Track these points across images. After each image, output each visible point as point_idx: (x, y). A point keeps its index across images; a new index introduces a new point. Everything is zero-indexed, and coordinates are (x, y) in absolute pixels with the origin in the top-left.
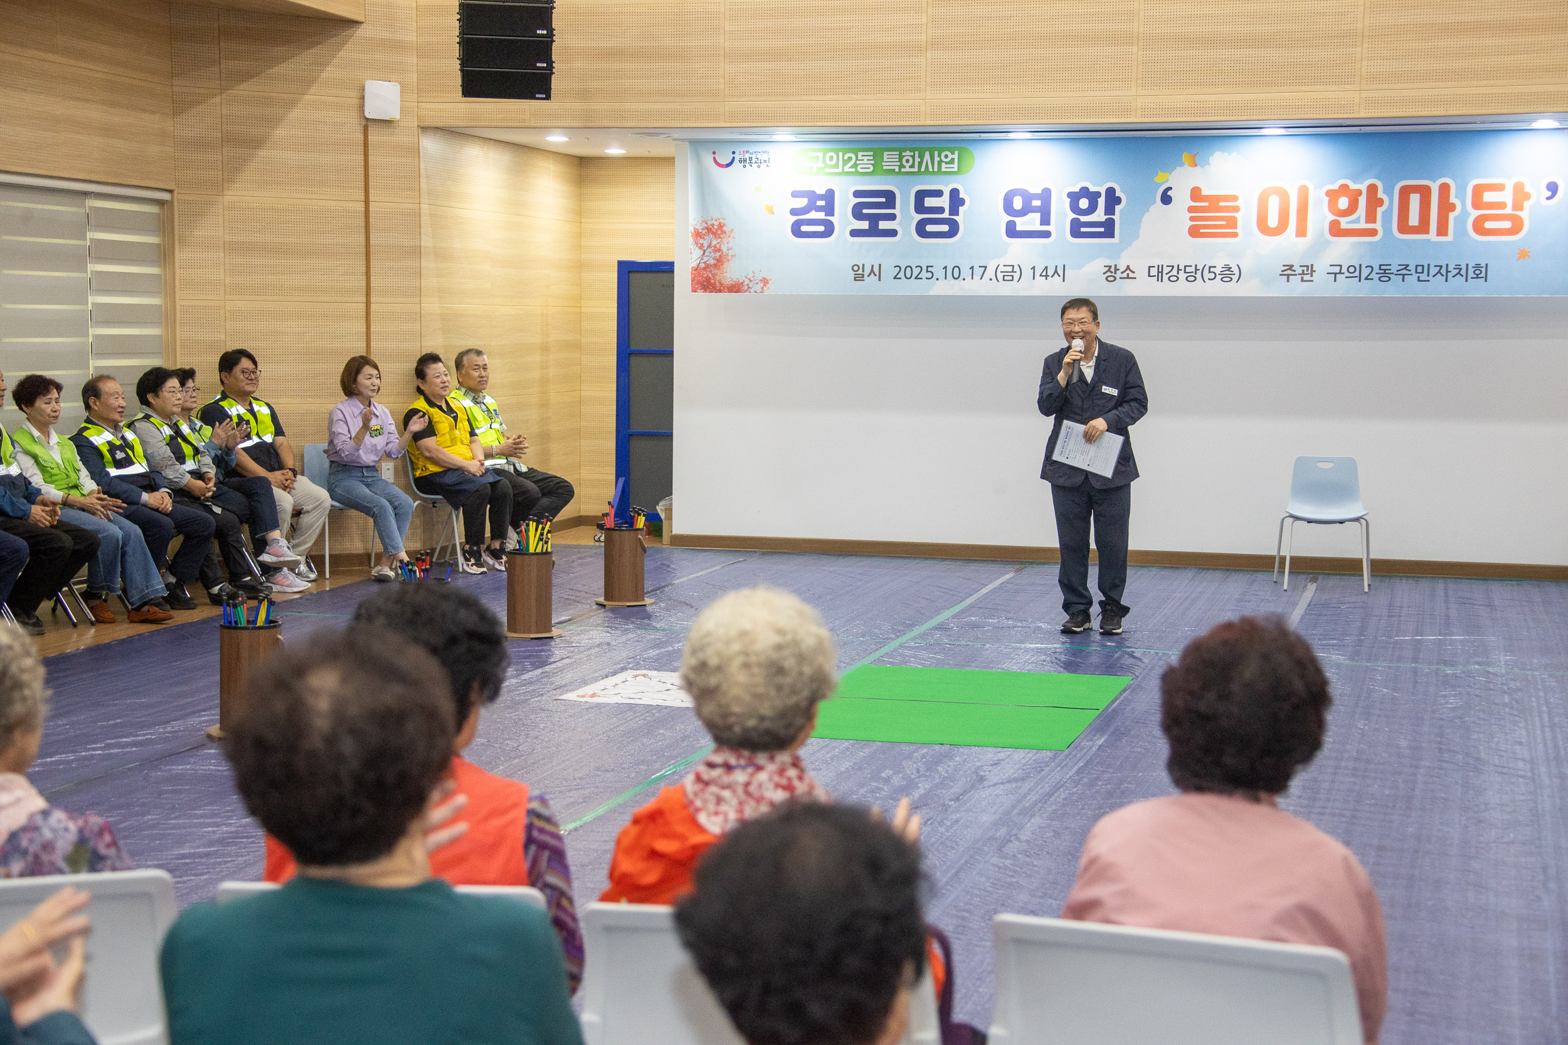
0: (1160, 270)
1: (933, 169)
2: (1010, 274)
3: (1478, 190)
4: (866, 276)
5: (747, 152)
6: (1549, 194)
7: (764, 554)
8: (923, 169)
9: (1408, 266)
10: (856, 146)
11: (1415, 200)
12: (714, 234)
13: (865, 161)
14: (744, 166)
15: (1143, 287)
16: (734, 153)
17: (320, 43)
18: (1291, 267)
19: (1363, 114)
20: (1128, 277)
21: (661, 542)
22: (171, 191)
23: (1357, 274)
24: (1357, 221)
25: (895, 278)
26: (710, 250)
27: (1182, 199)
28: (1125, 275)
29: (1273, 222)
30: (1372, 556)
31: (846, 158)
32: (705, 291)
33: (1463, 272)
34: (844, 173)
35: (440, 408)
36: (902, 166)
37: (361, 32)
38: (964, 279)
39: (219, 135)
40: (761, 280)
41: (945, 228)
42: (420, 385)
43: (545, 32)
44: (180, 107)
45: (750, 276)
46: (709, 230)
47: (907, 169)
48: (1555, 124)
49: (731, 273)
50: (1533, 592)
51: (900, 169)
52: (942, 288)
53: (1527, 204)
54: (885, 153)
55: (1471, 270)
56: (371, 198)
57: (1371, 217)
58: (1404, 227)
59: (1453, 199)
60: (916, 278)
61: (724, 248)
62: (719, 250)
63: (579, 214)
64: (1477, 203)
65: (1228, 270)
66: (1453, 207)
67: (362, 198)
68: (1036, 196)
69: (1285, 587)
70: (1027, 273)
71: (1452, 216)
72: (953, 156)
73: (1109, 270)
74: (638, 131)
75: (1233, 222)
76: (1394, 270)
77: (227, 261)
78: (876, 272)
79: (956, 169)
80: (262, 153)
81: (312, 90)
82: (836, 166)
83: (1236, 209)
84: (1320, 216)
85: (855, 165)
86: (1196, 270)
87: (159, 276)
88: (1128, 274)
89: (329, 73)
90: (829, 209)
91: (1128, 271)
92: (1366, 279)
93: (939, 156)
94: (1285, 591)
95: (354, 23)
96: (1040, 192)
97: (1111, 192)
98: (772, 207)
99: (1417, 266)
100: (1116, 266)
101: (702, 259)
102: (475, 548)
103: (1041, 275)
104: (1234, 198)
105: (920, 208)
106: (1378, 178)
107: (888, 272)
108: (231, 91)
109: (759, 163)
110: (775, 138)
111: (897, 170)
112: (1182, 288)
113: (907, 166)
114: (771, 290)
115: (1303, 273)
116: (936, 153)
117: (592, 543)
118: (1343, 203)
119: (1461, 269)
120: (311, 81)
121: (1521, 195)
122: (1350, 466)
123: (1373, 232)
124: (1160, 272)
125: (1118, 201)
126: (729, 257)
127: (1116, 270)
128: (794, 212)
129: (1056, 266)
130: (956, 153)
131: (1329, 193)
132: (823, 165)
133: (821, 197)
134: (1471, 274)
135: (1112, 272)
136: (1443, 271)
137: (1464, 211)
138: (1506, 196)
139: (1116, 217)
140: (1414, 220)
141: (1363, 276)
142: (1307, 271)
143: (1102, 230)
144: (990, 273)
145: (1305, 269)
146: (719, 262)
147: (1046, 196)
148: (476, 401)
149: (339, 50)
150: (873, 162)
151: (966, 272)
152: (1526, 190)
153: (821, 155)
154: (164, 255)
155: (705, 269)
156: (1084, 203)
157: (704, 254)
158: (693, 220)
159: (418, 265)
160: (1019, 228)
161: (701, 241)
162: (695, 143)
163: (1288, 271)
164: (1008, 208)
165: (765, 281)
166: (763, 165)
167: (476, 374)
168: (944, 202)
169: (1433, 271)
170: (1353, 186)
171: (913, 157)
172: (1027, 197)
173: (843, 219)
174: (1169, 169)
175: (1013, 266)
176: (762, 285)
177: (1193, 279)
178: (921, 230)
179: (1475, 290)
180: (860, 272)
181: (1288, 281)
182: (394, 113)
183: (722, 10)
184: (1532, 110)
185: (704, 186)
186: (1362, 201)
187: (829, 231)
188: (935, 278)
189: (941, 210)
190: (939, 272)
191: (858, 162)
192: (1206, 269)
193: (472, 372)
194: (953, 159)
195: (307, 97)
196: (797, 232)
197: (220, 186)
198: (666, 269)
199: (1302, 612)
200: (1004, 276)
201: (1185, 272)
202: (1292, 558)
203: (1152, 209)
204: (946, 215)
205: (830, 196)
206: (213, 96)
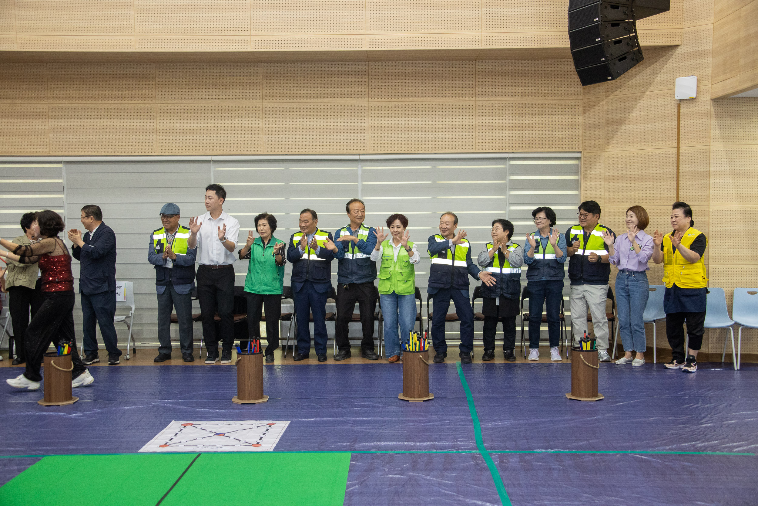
17: (654, 62)
22: (581, 152)
37: (678, 51)
39: (604, 121)
44: (586, 109)
56: (681, 145)
67: (676, 145)
77: (606, 186)
80: (624, 127)
81: (650, 89)
87: (578, 195)
89: (660, 78)
95: (674, 47)
108: (609, 97)
120: (649, 84)
149: (666, 64)
154: (580, 184)
159: (708, 182)
182: (694, 95)
195: (647, 93)
197: (602, 148)
206: (602, 101)
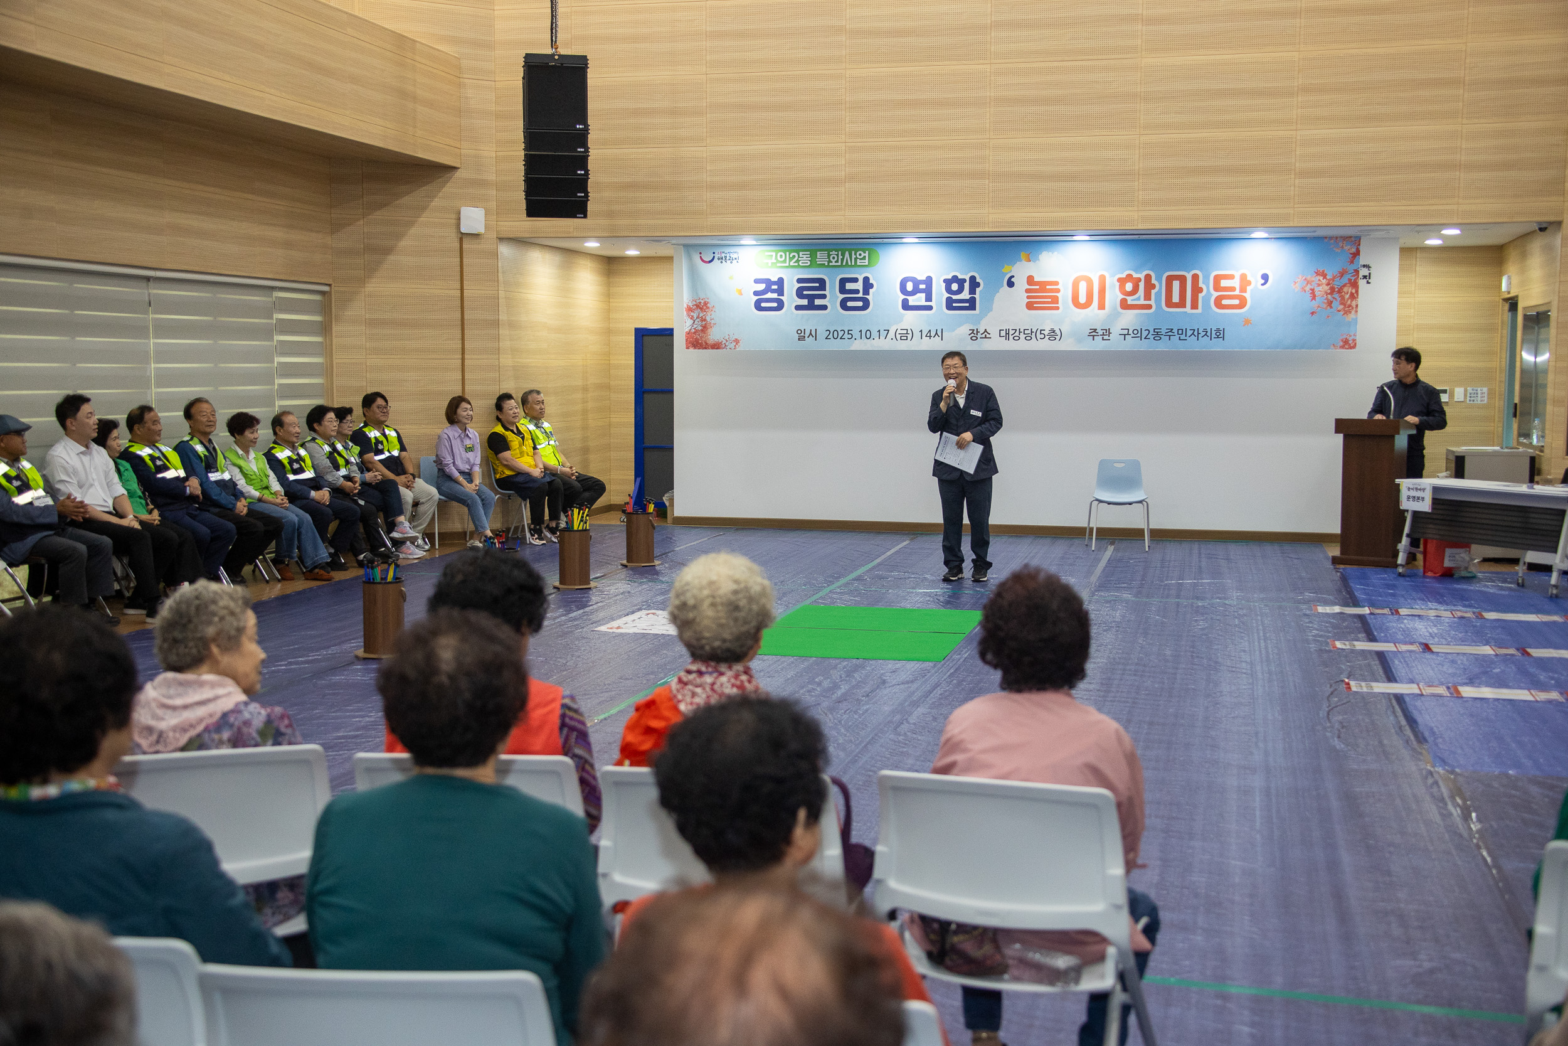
0: (1007, 332)
1: (851, 263)
2: (905, 336)
3: (1218, 279)
4: (806, 337)
5: (723, 252)
6: (1263, 281)
7: (737, 529)
8: (844, 264)
9: (1172, 329)
10: (800, 248)
11: (1176, 284)
12: (701, 309)
13: (805, 258)
14: (722, 262)
15: (996, 344)
16: (714, 253)
17: (428, 183)
18: (1095, 330)
19: (1140, 227)
20: (986, 337)
21: (666, 521)
22: (330, 285)
23: (1139, 335)
24: (1138, 299)
25: (826, 338)
26: (698, 320)
27: (1021, 284)
28: (984, 336)
29: (1082, 299)
30: (1150, 527)
31: (791, 256)
32: (695, 348)
33: (1209, 334)
34: (790, 266)
35: (512, 431)
36: (830, 261)
37: (458, 174)
38: (874, 339)
39: (362, 246)
40: (734, 341)
41: (860, 304)
42: (499, 415)
43: (583, 172)
44: (335, 227)
45: (727, 338)
46: (698, 306)
47: (834, 264)
48: (1265, 235)
49: (714, 335)
50: (1256, 549)
51: (828, 264)
52: (859, 345)
53: (1249, 288)
54: (818, 253)
55: (1214, 333)
56: (465, 288)
57: (1147, 296)
58: (1169, 303)
59: (1201, 285)
60: (841, 338)
61: (708, 319)
62: (705, 320)
63: (608, 296)
64: (1217, 288)
65: (1053, 332)
66: (1201, 290)
67: (459, 287)
68: (922, 282)
69: (1093, 549)
70: (917, 334)
71: (1200, 295)
72: (865, 255)
73: (972, 333)
74: (648, 238)
75: (1055, 300)
76: (1163, 333)
77: (368, 332)
78: (814, 335)
79: (867, 264)
80: (391, 258)
81: (424, 215)
82: (785, 261)
83: (1058, 291)
84: (1114, 296)
85: (798, 261)
86: (1032, 332)
87: (322, 342)
88: (986, 335)
89: (436, 203)
90: (780, 291)
91: (986, 333)
92: (1145, 338)
93: (855, 254)
94: (1093, 551)
95: (454, 168)
96: (925, 279)
97: (973, 278)
98: (741, 290)
99: (1178, 330)
100: (977, 329)
101: (693, 326)
102: (538, 527)
103: (926, 336)
104: (1056, 283)
105: (843, 290)
106: (1151, 270)
107: (822, 334)
108: (370, 216)
109: (732, 260)
110: (742, 242)
111: (826, 264)
112: (1022, 345)
113: (834, 262)
114: (741, 347)
115: (1103, 335)
116: (853, 252)
117: (619, 523)
118: (1129, 287)
119: (1207, 332)
120: (424, 208)
121: (1245, 282)
122: (1135, 465)
123: (1149, 307)
124: (1007, 334)
125: (978, 285)
126: (712, 325)
127: (977, 332)
128: (756, 293)
129: (937, 330)
130: (867, 252)
131: (1119, 280)
132: (775, 261)
133: (774, 283)
134: (1214, 335)
135: (974, 334)
136: (1196, 333)
137: (1208, 292)
138: (1235, 283)
139: (977, 296)
140: (1176, 299)
141: (1143, 337)
142: (1106, 333)
143: (968, 305)
144: (891, 334)
145: (1105, 331)
146: (705, 328)
147: (929, 281)
148: (537, 426)
149: (443, 187)
150: (810, 259)
151: (875, 334)
152: (1248, 279)
153: (774, 254)
154: (325, 329)
155: (694, 333)
156: (955, 287)
157: (694, 322)
158: (686, 299)
159: (497, 333)
160: (911, 303)
161: (692, 314)
162: (687, 246)
163: (1093, 333)
164: (903, 290)
165: (737, 341)
166: (734, 261)
167: (538, 407)
168: (859, 286)
169: (1189, 333)
170: (1135, 275)
171: (837, 255)
172: (916, 283)
173: (790, 298)
174: (1013, 263)
175: (907, 330)
176: (735, 344)
177: (1030, 338)
178: (844, 305)
179: (1217, 346)
180: (802, 334)
181: (1093, 340)
182: (482, 230)
183: (705, 156)
184: (1250, 225)
185: (694, 275)
186: (1142, 285)
187: (780, 306)
188: (853, 338)
189: (857, 292)
190: (856, 334)
191: (800, 259)
192: (1039, 332)
193: (535, 406)
194: (865, 257)
195: (421, 219)
196: (758, 306)
197: (362, 281)
198: (668, 333)
199: (1104, 565)
200: (901, 337)
201: (1024, 334)
202: (1097, 529)
203: (1001, 290)
204: (861, 295)
205: (780, 282)
206: (358, 220)
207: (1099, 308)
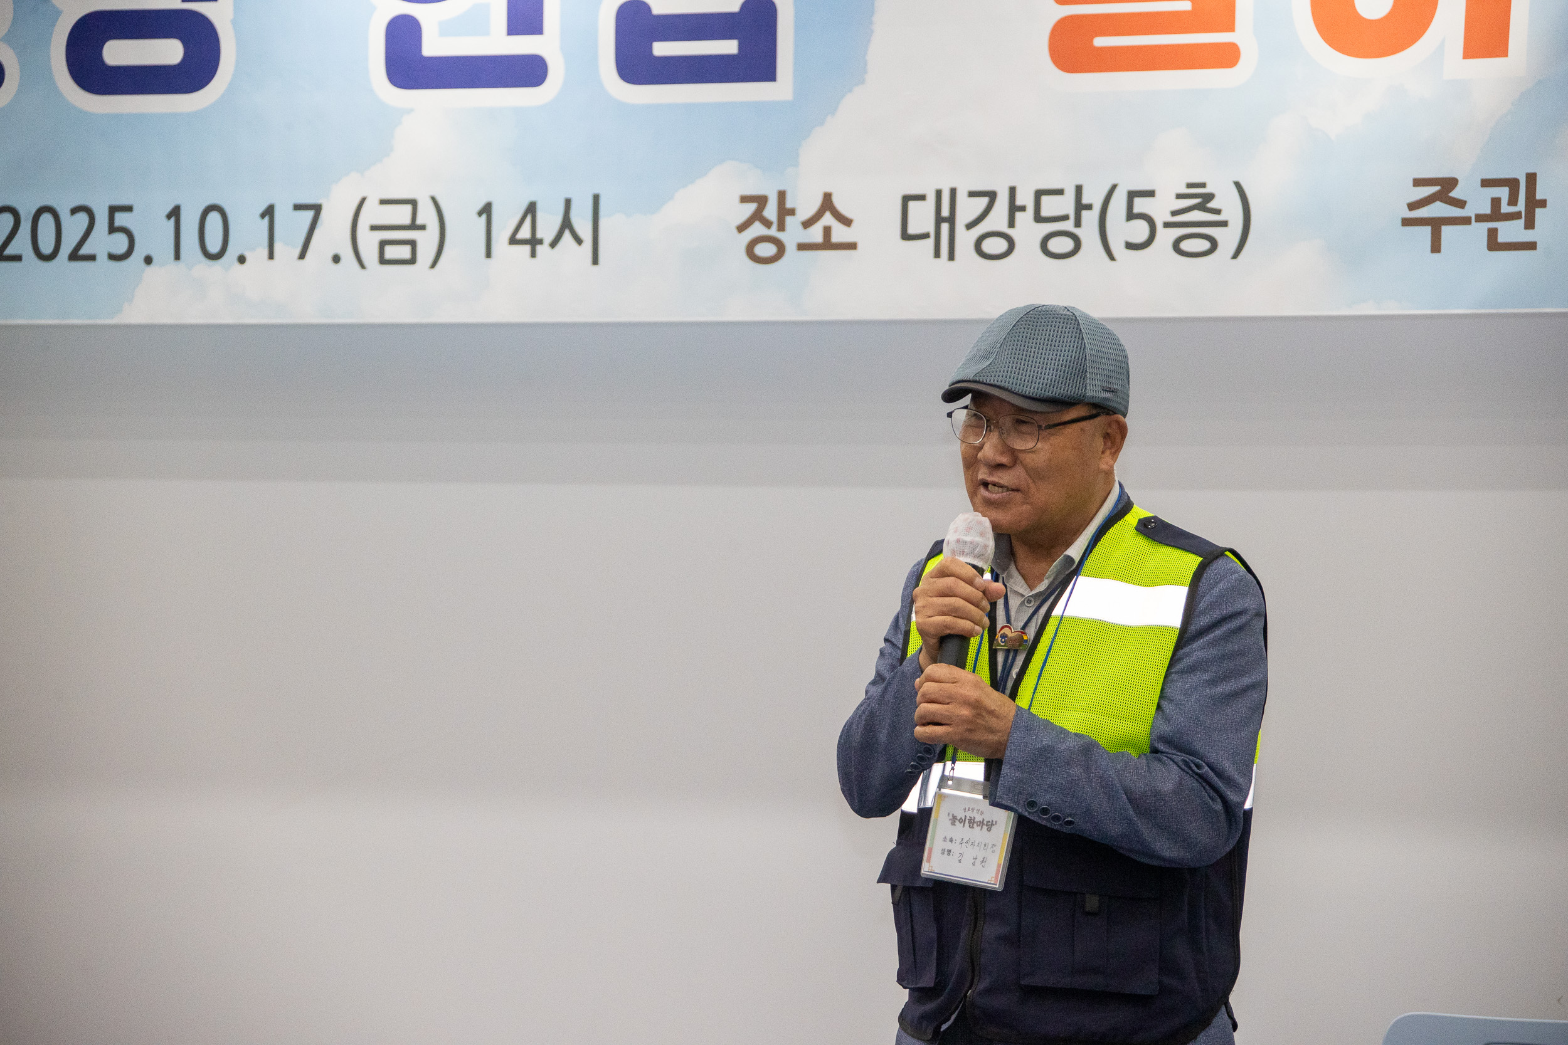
0: (945, 212)
2: (405, 235)
18: (1445, 188)
20: (828, 244)
38: (242, 260)
41: (170, 52)
65: (1201, 207)
73: (758, 216)
86: (1081, 207)
88: (827, 231)
91: (828, 219)
100: (782, 195)
103: (513, 241)
115: (1496, 214)
124: (945, 219)
127: (785, 212)
129: (568, 202)
135: (767, 224)
142: (1513, 201)
143: (732, 46)
145: (1503, 193)
160: (431, 46)
163: (1435, 205)
175: (413, 203)
177: (1068, 244)
181: (1436, 247)
200: (383, 244)
201: (1039, 218)
207: (1472, 50)
